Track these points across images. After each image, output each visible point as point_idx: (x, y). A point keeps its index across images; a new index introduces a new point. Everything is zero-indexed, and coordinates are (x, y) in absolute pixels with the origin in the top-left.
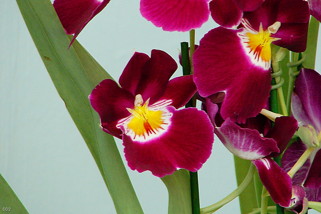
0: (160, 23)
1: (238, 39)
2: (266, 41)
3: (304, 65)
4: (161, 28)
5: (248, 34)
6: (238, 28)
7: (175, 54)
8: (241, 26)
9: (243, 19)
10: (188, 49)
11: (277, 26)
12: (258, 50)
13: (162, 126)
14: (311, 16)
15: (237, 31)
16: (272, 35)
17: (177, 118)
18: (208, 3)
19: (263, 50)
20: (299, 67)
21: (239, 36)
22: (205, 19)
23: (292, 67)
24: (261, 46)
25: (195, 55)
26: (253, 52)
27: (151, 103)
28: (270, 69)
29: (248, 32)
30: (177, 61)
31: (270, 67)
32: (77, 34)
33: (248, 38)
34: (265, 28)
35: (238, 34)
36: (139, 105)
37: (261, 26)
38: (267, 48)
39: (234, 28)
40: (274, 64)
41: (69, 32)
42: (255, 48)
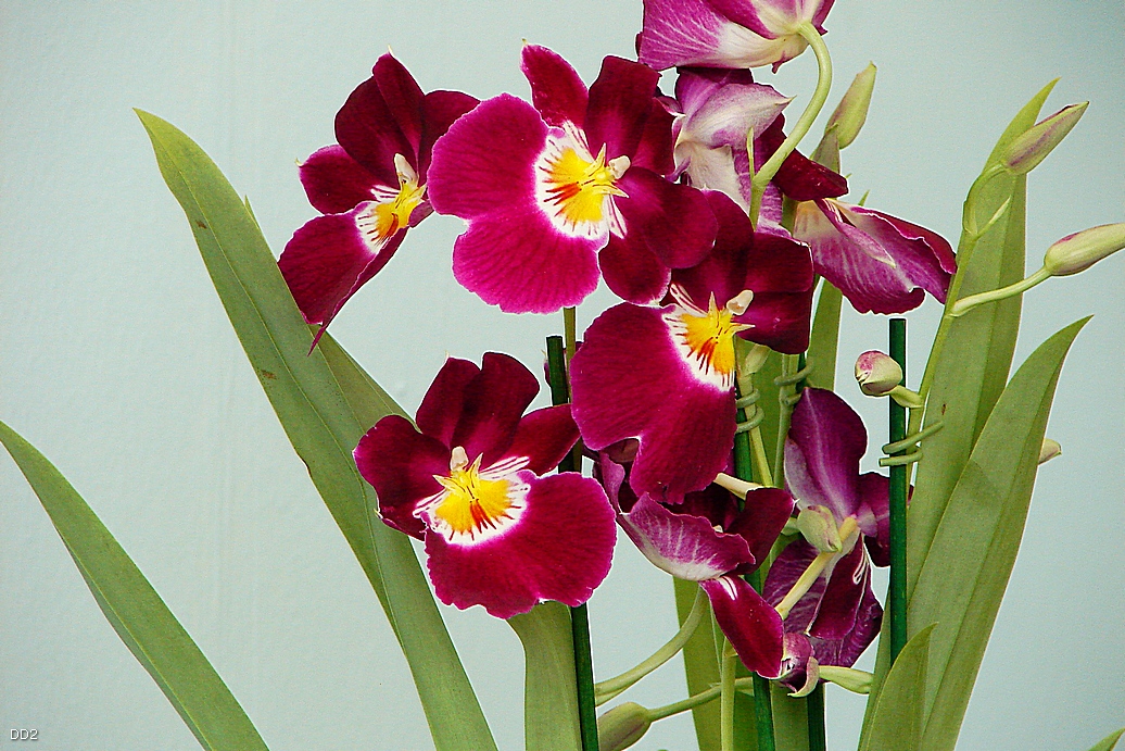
0: (496, 295)
1: (664, 328)
2: (723, 331)
3: (809, 381)
4: (498, 305)
5: (684, 317)
6: (661, 303)
7: (535, 361)
8: (669, 299)
9: (673, 286)
10: (562, 350)
11: (744, 298)
12: (707, 350)
13: (509, 511)
14: (822, 279)
15: (661, 311)
16: (736, 319)
17: (540, 496)
18: (597, 252)
19: (716, 350)
20: (800, 385)
21: (666, 321)
22: (590, 284)
23: (786, 384)
24: (712, 341)
25: (574, 361)
26: (695, 354)
27: (485, 465)
28: (732, 389)
29: (685, 312)
30: (540, 375)
31: (732, 384)
32: (327, 322)
33: (685, 325)
34: (721, 305)
35: (664, 316)
36: (460, 469)
37: (712, 299)
38: (725, 346)
39: (654, 304)
40: (740, 379)
41: (311, 319)
42: (701, 345)
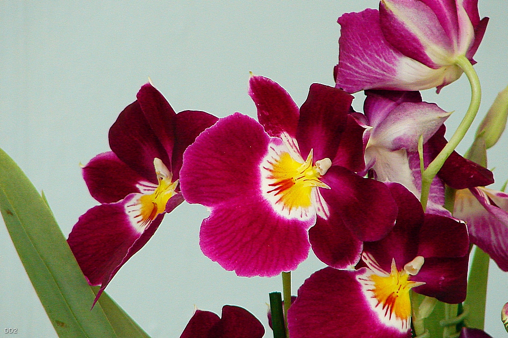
0: (233, 263)
1: (358, 285)
2: (402, 287)
3: (466, 323)
4: (234, 271)
5: (373, 278)
6: (356, 268)
7: (261, 312)
8: (361, 264)
9: (364, 254)
10: (281, 303)
11: (418, 263)
12: (390, 302)
14: (475, 247)
15: (355, 273)
16: (412, 278)
18: (308, 230)
19: (397, 301)
20: (459, 326)
21: (359, 280)
22: (303, 255)
23: (448, 326)
24: (394, 296)
25: (291, 311)
26: (381, 305)
28: (409, 331)
29: (373, 274)
30: (264, 322)
31: (409, 327)
32: (105, 284)
33: (373, 283)
34: (400, 268)
35: (357, 277)
37: (393, 264)
38: (404, 298)
39: (350, 268)
40: (415, 323)
41: (93, 282)
42: (386, 298)
